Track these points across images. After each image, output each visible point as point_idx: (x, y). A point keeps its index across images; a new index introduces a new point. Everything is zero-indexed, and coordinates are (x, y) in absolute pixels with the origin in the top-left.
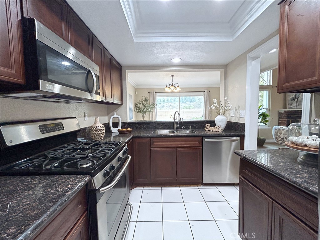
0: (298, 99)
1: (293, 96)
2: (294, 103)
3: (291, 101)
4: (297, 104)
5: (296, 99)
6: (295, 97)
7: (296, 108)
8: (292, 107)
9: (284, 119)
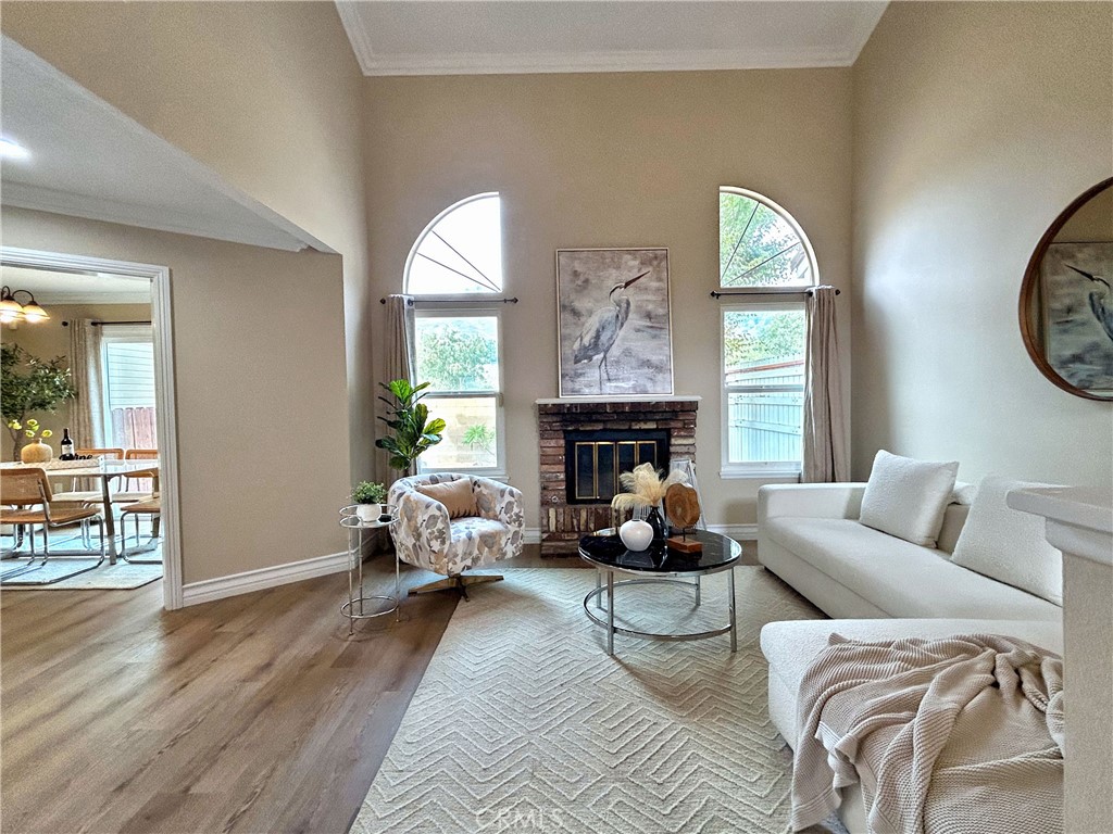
1: (586, 340)
2: (589, 371)
3: (578, 361)
4: (604, 377)
5: (598, 353)
6: (596, 343)
8: (577, 386)
9: (553, 443)
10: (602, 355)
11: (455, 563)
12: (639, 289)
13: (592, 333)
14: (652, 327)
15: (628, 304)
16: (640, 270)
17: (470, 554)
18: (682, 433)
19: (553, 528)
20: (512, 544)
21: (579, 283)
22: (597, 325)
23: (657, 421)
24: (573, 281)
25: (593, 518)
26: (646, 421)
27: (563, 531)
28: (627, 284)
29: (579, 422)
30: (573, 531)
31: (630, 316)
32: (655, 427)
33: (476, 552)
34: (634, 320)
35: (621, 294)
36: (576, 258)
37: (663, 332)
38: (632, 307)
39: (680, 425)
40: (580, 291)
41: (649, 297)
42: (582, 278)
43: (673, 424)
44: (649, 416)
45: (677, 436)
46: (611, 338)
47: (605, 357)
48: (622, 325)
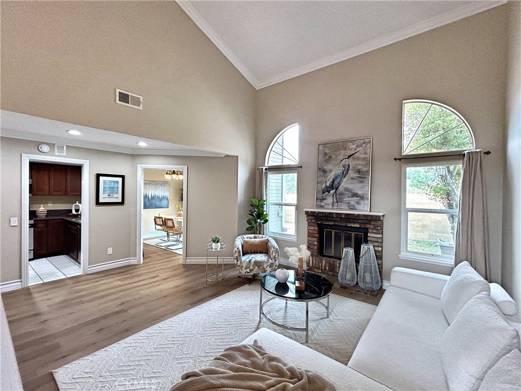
0: (337, 189)
1: (328, 184)
2: (328, 197)
3: (323, 193)
4: (335, 200)
5: (333, 189)
6: (332, 185)
7: (331, 207)
8: (322, 204)
9: (312, 228)
10: (334, 191)
11: (242, 270)
12: (354, 159)
13: (331, 180)
14: (360, 177)
15: (349, 166)
16: (356, 150)
17: (249, 268)
18: (374, 231)
19: (311, 265)
20: (270, 267)
21: (327, 158)
22: (333, 177)
23: (360, 223)
24: (324, 157)
25: (328, 265)
26: (354, 223)
27: (315, 268)
28: (349, 157)
29: (323, 220)
30: (319, 269)
31: (350, 172)
32: (359, 226)
33: (251, 267)
34: (351, 174)
35: (346, 162)
36: (326, 147)
37: (366, 179)
38: (351, 168)
39: (372, 227)
40: (327, 162)
41: (360, 162)
42: (328, 156)
43: (368, 226)
44: (355, 221)
45: (371, 232)
46: (340, 182)
47: (336, 192)
48: (345, 176)
